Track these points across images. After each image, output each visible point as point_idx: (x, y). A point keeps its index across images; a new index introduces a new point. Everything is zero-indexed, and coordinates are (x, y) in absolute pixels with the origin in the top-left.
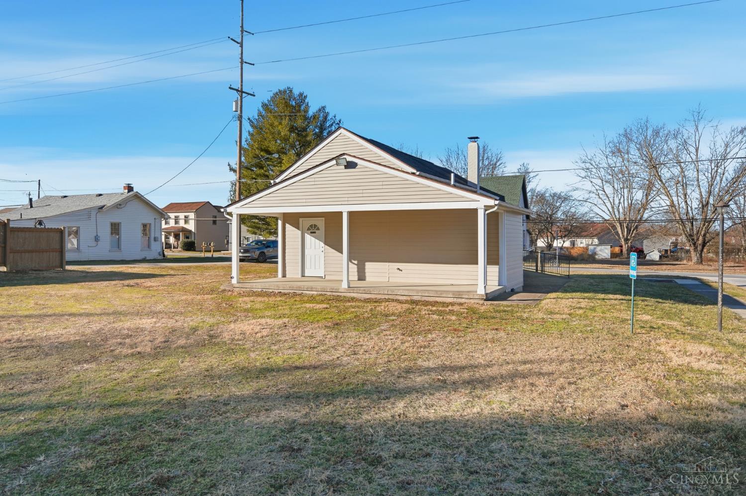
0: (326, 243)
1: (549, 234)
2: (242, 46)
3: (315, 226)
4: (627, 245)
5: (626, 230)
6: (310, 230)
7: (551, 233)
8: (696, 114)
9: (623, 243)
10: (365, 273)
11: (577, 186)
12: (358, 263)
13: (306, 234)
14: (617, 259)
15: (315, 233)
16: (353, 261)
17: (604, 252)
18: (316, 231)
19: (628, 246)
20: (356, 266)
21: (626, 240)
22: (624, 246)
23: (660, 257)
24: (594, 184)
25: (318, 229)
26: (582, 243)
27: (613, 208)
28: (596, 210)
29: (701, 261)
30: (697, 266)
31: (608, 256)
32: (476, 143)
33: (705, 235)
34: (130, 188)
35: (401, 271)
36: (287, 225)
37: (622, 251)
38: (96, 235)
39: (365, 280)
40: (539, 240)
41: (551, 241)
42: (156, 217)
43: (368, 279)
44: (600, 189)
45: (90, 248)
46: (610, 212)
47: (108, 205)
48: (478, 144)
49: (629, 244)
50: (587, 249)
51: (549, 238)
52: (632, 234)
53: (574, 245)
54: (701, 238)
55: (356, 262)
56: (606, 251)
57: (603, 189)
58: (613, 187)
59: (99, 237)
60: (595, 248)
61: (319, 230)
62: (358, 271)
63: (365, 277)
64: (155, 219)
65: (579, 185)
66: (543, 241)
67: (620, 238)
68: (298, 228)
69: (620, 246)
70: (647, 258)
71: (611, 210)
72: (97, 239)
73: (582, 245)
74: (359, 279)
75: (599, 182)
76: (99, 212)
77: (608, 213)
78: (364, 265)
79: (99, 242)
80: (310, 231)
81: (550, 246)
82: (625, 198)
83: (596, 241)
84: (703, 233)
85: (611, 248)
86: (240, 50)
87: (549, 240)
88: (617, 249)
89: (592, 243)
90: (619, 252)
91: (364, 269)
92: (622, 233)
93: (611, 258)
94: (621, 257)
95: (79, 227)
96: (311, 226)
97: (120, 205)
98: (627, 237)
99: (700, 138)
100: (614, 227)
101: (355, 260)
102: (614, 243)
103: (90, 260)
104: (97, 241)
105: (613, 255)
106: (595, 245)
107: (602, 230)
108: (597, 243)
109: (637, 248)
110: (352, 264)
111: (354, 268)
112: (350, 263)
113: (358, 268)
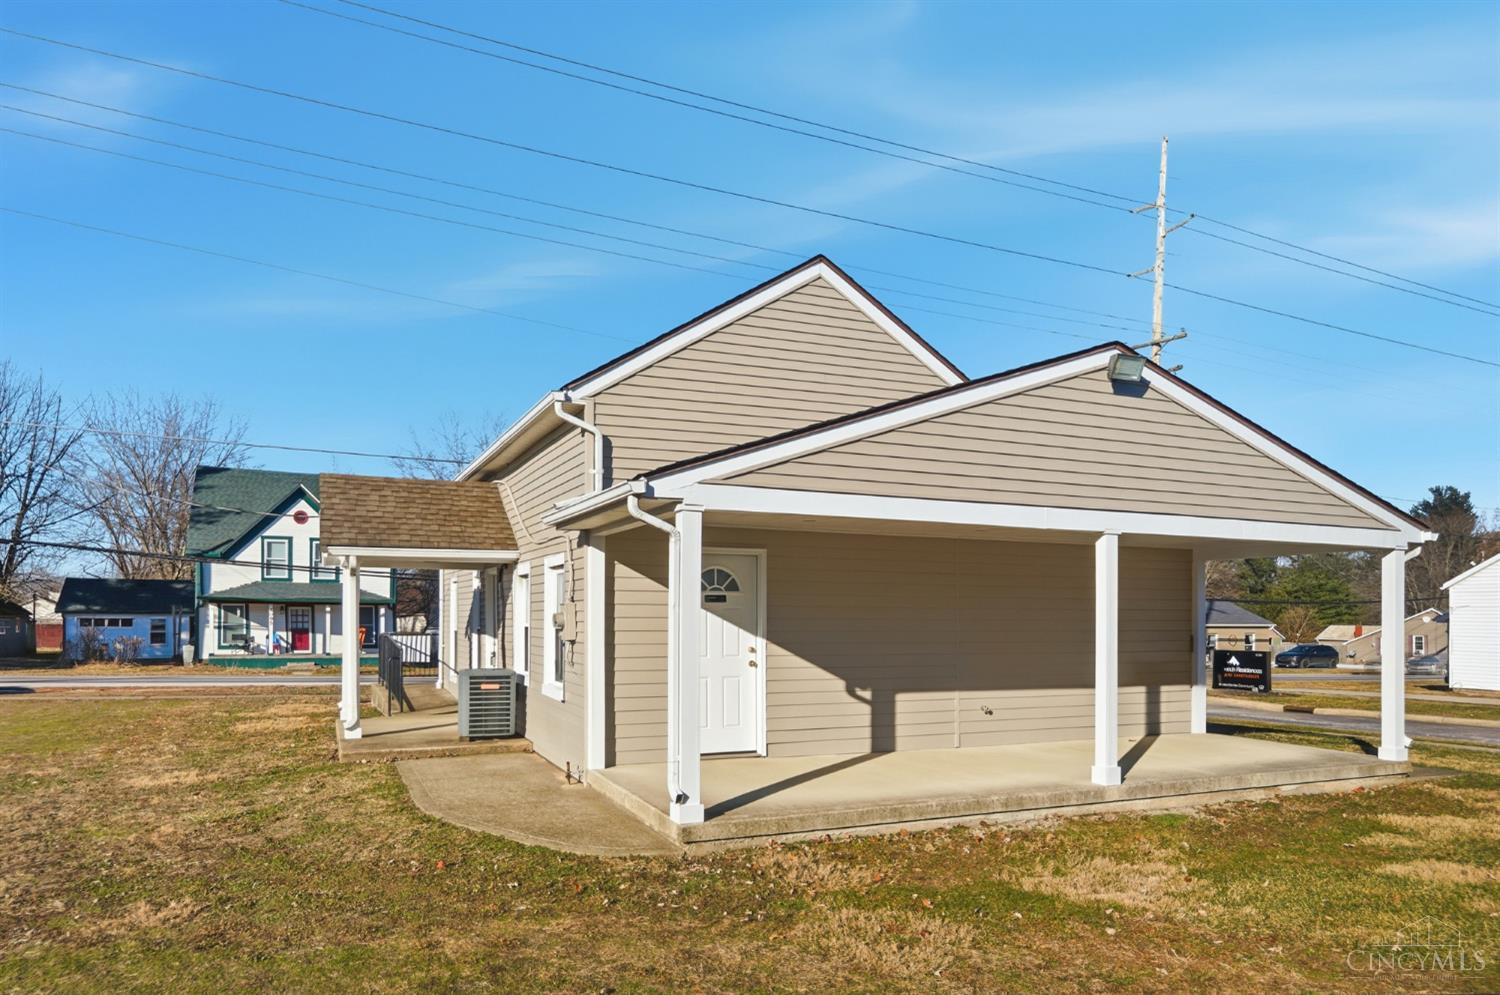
0: (772, 637)
10: (893, 725)
12: (873, 695)
15: (722, 599)
16: (859, 692)
18: (727, 595)
20: (867, 709)
25: (733, 587)
35: (992, 714)
39: (892, 751)
43: (900, 746)
55: (867, 695)
61: (736, 589)
62: (874, 725)
63: (894, 738)
74: (877, 750)
78: (893, 703)
91: (892, 714)
101: (864, 688)
110: (856, 701)
111: (861, 714)
112: (853, 700)
113: (874, 714)
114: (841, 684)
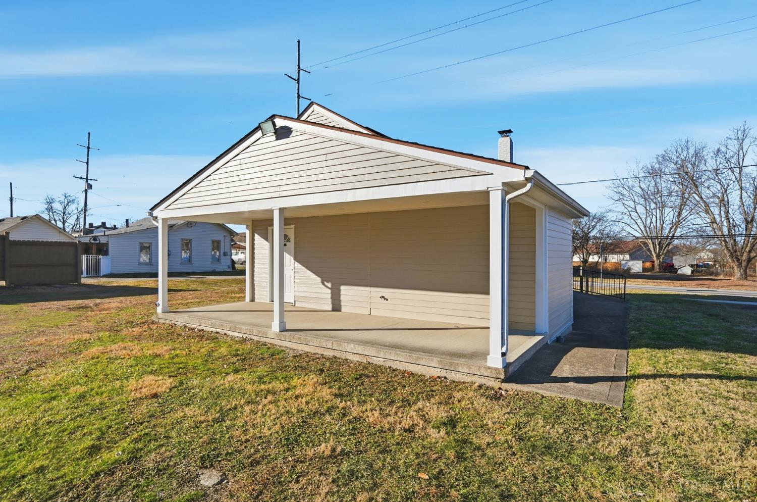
0: (296, 259)
1: (585, 250)
2: (298, 83)
3: (286, 236)
4: (658, 262)
5: (658, 247)
7: (587, 250)
8: (740, 132)
9: (655, 258)
10: (340, 301)
11: (609, 208)
12: (332, 285)
14: (649, 273)
15: (285, 245)
16: (326, 284)
17: (637, 266)
18: (287, 243)
19: (660, 261)
20: (329, 291)
21: (658, 256)
22: (656, 262)
23: (692, 272)
24: (626, 206)
25: (289, 240)
26: (613, 259)
27: (645, 227)
28: (628, 229)
29: (745, 276)
30: (741, 282)
31: (640, 269)
32: (508, 137)
33: (750, 252)
35: (387, 300)
36: (256, 236)
37: (653, 266)
39: (340, 311)
40: (575, 256)
41: (587, 257)
42: (226, 235)
43: (343, 309)
44: (633, 210)
46: (642, 231)
47: (179, 224)
48: (510, 138)
49: (661, 260)
50: (619, 264)
51: (585, 254)
52: (664, 250)
53: (606, 260)
54: (745, 254)
55: (329, 285)
56: (638, 266)
57: (636, 210)
58: (646, 208)
59: (170, 252)
60: (626, 263)
62: (332, 298)
63: (340, 306)
64: (224, 236)
65: (612, 207)
66: (579, 256)
67: (652, 254)
68: (267, 240)
69: (651, 262)
70: (679, 272)
71: (643, 229)
73: (613, 261)
74: (334, 310)
75: (632, 204)
76: (170, 230)
77: (641, 232)
78: (339, 290)
79: (170, 257)
81: (585, 261)
82: (658, 218)
83: (627, 257)
84: (747, 249)
85: (643, 263)
86: (297, 87)
87: (585, 256)
88: (648, 265)
89: (623, 259)
90: (651, 266)
91: (340, 295)
92: (654, 250)
93: (643, 272)
94: (653, 272)
95: (151, 243)
97: (191, 224)
98: (659, 252)
99: (744, 156)
100: (646, 244)
101: (328, 282)
102: (647, 258)
105: (644, 269)
106: (627, 260)
107: (634, 247)
108: (628, 259)
109: (668, 263)
110: (325, 287)
111: (327, 293)
112: (323, 286)
113: (332, 293)
114: (319, 280)
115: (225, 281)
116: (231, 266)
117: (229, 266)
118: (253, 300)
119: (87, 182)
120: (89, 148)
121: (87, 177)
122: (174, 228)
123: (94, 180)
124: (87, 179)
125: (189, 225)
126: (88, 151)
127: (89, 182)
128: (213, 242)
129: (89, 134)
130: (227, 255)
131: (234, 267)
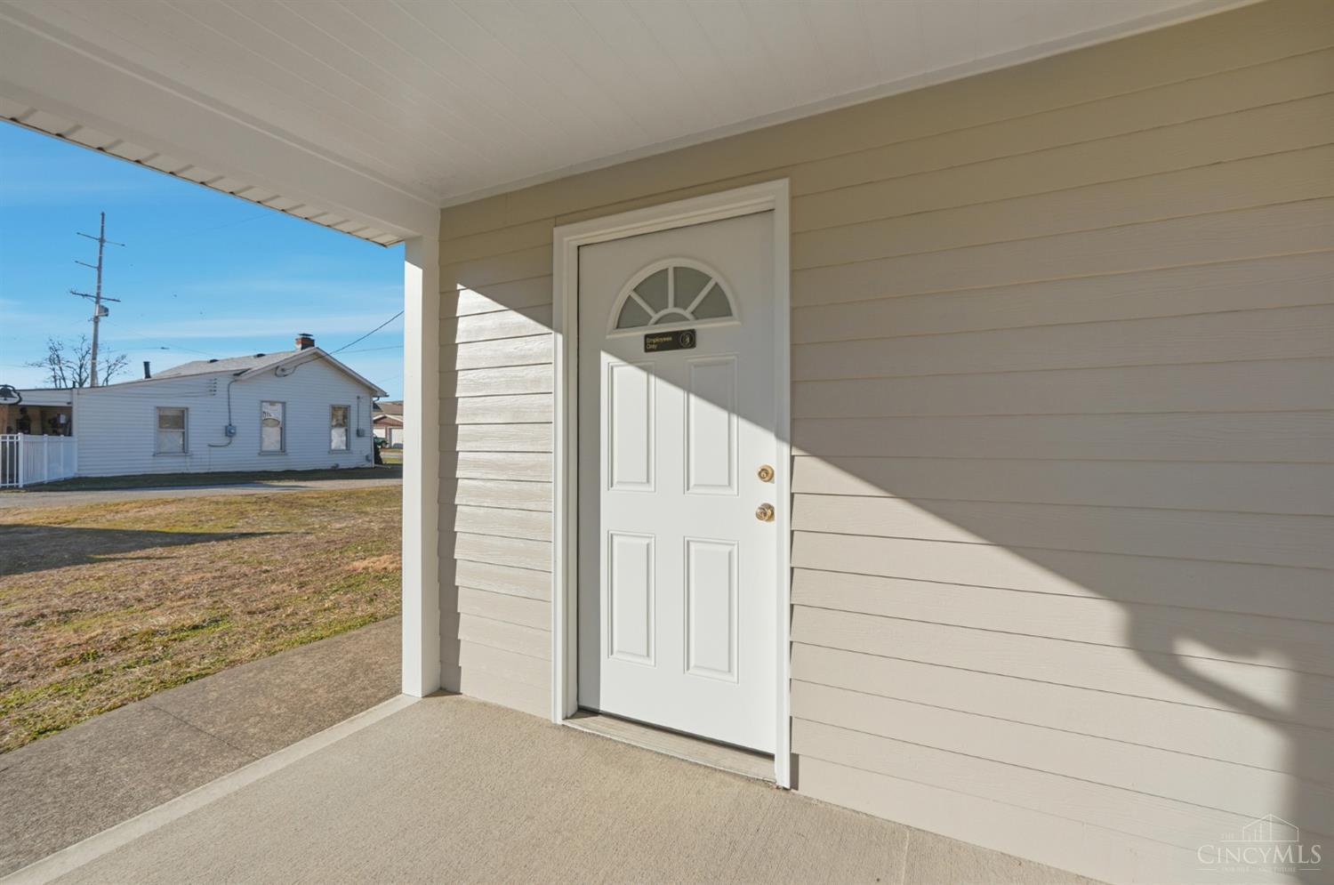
3: (690, 280)
6: (643, 320)
13: (606, 359)
15: (682, 340)
18: (701, 327)
25: (718, 306)
34: (307, 341)
36: (468, 300)
38: (227, 424)
42: (361, 395)
45: (213, 448)
47: (256, 369)
59: (235, 428)
61: (724, 312)
64: (358, 398)
68: (542, 313)
72: (229, 432)
76: (236, 381)
79: (234, 438)
80: (638, 334)
95: (187, 409)
96: (652, 288)
97: (282, 369)
103: (210, 471)
104: (230, 436)
115: (349, 495)
116: (372, 457)
117: (367, 457)
118: (444, 686)
119: (97, 302)
120: (102, 241)
121: (98, 294)
122: (243, 377)
123: (114, 300)
124: (98, 298)
125: (279, 372)
126: (101, 246)
127: (103, 303)
128: (335, 409)
129: (103, 214)
130: (363, 436)
131: (378, 459)
